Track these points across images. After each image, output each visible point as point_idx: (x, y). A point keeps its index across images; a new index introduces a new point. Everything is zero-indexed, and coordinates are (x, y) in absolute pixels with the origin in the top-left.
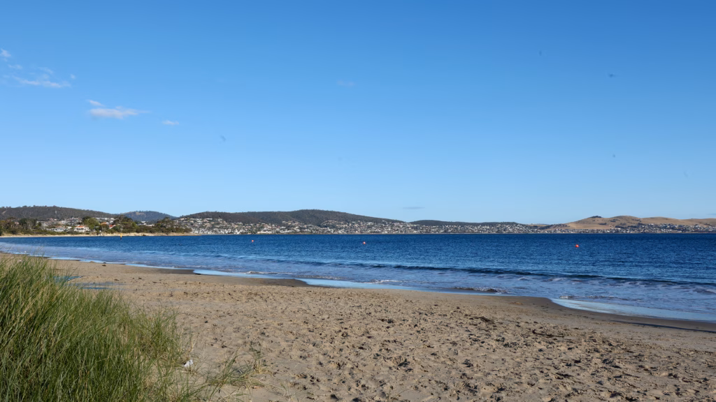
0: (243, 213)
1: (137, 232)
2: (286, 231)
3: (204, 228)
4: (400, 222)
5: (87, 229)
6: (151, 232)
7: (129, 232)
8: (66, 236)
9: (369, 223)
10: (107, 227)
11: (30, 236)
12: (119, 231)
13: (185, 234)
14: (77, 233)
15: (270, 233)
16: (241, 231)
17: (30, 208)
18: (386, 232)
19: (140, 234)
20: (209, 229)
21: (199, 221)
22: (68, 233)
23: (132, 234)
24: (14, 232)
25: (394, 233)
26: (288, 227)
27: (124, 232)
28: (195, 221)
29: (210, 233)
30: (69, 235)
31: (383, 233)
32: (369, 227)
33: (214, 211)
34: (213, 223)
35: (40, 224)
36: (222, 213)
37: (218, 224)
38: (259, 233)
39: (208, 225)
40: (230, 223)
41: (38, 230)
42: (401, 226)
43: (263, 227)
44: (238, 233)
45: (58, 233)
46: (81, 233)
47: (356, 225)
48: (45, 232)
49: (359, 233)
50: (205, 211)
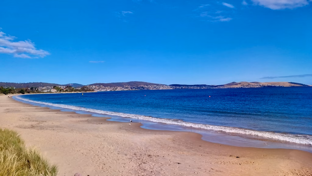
0: (110, 83)
1: (75, 91)
2: (126, 89)
3: (96, 89)
4: (166, 85)
5: (56, 91)
6: (80, 91)
7: (71, 91)
8: (48, 93)
9: (155, 86)
10: (63, 89)
11: (35, 94)
12: (68, 91)
13: (92, 92)
14: (52, 92)
15: (120, 90)
16: (110, 90)
17: (32, 83)
18: (161, 89)
19: (76, 92)
20: (98, 89)
21: (94, 87)
22: (49, 92)
23: (73, 92)
24: (29, 93)
25: (164, 89)
26: (127, 88)
27: (70, 92)
28: (92, 87)
29: (98, 91)
30: (49, 93)
31: (160, 89)
32: (155, 87)
33: (99, 83)
34: (99, 87)
35: (38, 89)
36: (102, 83)
37: (101, 87)
38: (116, 90)
39: (97, 88)
40: (105, 87)
41: (37, 91)
42: (166, 86)
43: (117, 88)
44: (109, 91)
45: (45, 93)
46: (53, 92)
47: (150, 87)
48: (40, 92)
49: (152, 89)
50: (96, 83)
